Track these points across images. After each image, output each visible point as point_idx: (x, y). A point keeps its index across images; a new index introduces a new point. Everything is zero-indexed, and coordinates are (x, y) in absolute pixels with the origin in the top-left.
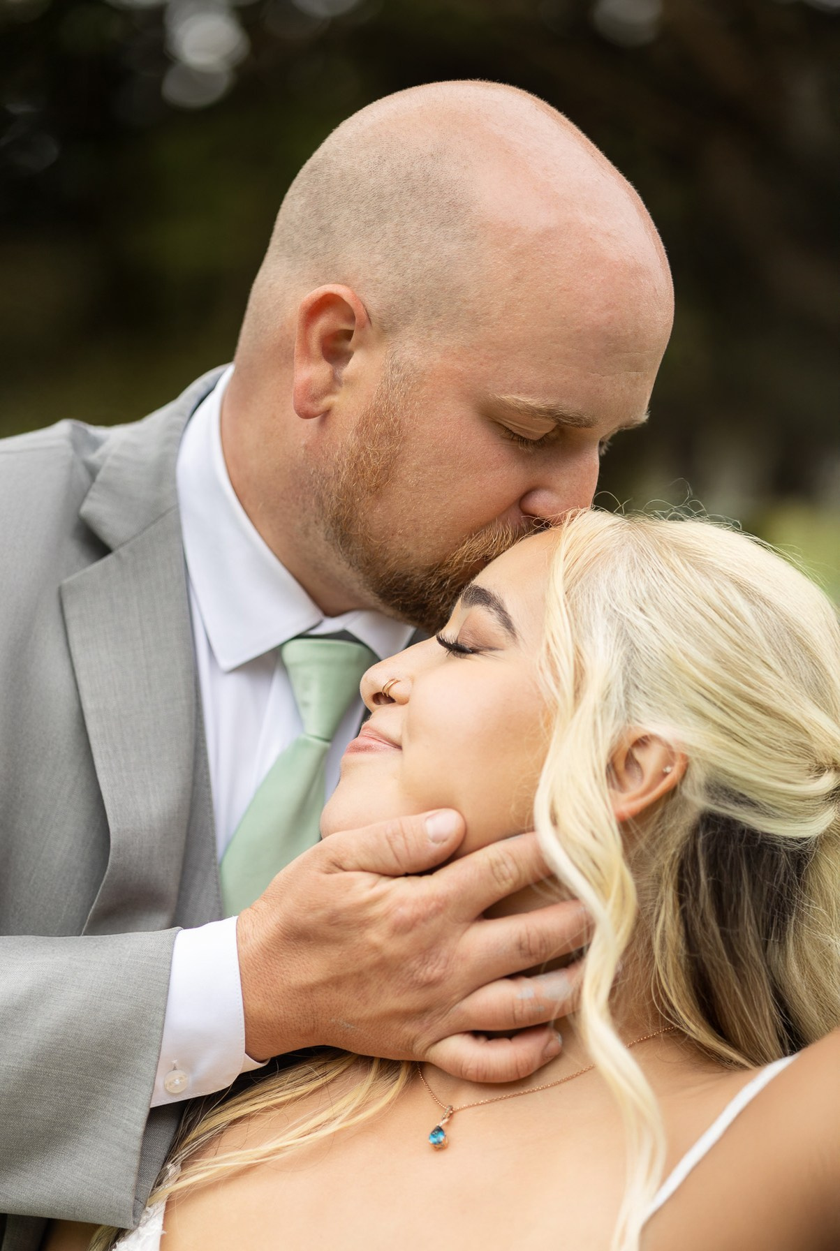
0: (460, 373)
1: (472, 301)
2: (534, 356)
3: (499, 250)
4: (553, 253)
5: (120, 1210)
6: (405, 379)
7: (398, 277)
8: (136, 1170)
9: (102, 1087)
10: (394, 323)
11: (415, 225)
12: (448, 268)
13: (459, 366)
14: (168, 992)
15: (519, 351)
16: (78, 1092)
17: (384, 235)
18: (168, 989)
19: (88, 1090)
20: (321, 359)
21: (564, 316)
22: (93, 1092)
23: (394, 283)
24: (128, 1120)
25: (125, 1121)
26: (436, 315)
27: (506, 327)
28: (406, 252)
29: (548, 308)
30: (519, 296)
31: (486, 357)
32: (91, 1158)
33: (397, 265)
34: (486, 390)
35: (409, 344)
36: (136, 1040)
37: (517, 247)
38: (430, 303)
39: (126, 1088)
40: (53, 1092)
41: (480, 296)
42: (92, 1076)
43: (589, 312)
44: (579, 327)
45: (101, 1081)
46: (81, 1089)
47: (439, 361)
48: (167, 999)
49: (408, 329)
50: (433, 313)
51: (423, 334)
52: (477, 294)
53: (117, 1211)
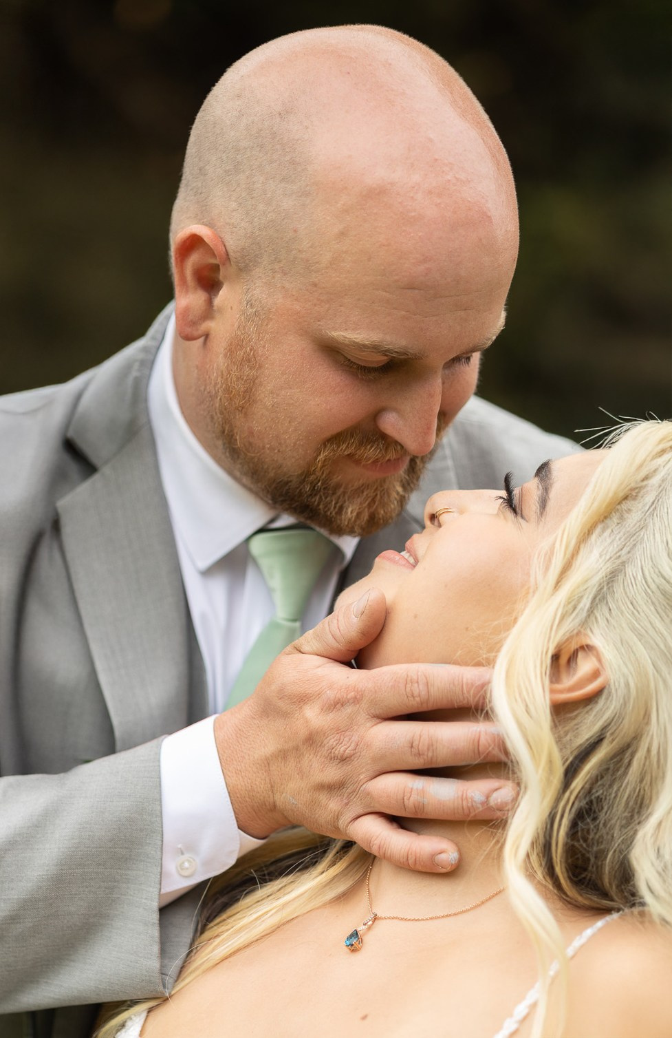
0: (298, 313)
1: (305, 251)
2: (359, 299)
3: (328, 207)
4: (375, 211)
5: (149, 976)
6: (257, 314)
7: (247, 224)
8: (157, 939)
9: (121, 876)
10: (247, 264)
11: (262, 179)
12: (285, 221)
13: (297, 307)
14: (160, 785)
15: (345, 295)
16: (102, 884)
17: (239, 185)
18: (160, 782)
19: (110, 881)
20: (196, 289)
21: (383, 268)
22: (115, 882)
23: (245, 229)
24: (146, 899)
25: (144, 901)
26: (278, 260)
27: (334, 275)
28: (253, 203)
29: (369, 260)
30: (344, 249)
31: (318, 300)
32: (123, 938)
33: (247, 214)
34: (320, 327)
35: (258, 283)
36: (141, 830)
37: (344, 205)
38: (273, 249)
39: (141, 873)
40: (81, 889)
41: (311, 247)
42: (111, 869)
43: (406, 265)
44: (396, 278)
45: (119, 871)
46: (104, 882)
47: (281, 300)
48: (160, 790)
49: (257, 270)
50: (276, 258)
51: (269, 276)
52: (309, 245)
53: (147, 978)
